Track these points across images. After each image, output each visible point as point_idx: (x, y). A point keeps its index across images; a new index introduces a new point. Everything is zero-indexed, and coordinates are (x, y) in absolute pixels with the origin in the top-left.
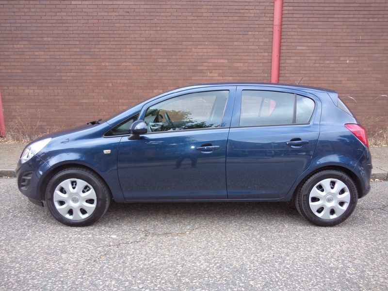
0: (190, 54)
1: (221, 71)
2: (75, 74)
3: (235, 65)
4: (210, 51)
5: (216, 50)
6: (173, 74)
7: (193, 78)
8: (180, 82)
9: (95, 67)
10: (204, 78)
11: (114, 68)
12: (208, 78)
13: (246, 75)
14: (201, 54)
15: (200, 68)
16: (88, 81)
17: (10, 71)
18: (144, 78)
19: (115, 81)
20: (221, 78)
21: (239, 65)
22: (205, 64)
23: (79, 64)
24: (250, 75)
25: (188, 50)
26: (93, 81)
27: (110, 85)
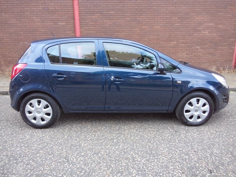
0: (194, 20)
1: (210, 30)
2: (127, 33)
3: (219, 26)
4: (205, 18)
5: (209, 18)
6: (183, 33)
7: (195, 35)
8: (187, 37)
9: (139, 29)
10: (200, 35)
11: (150, 29)
12: (202, 34)
13: (224, 32)
14: (199, 20)
15: (198, 29)
16: (134, 37)
17: (88, 32)
18: (167, 35)
19: (150, 37)
20: (209, 34)
21: (220, 26)
22: (202, 26)
23: (130, 27)
24: (226, 32)
25: (193, 18)
26: (137, 37)
27: (147, 39)
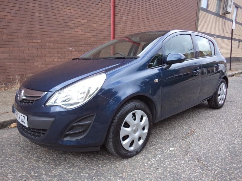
0: (61, 12)
1: (83, 28)
3: (92, 24)
4: (75, 12)
5: (80, 13)
6: (49, 28)
7: (65, 32)
8: (55, 34)
10: (73, 32)
12: (75, 33)
13: (98, 32)
14: (69, 14)
15: (69, 24)
20: (83, 33)
21: (93, 25)
22: (73, 22)
24: (100, 32)
25: (60, 9)
